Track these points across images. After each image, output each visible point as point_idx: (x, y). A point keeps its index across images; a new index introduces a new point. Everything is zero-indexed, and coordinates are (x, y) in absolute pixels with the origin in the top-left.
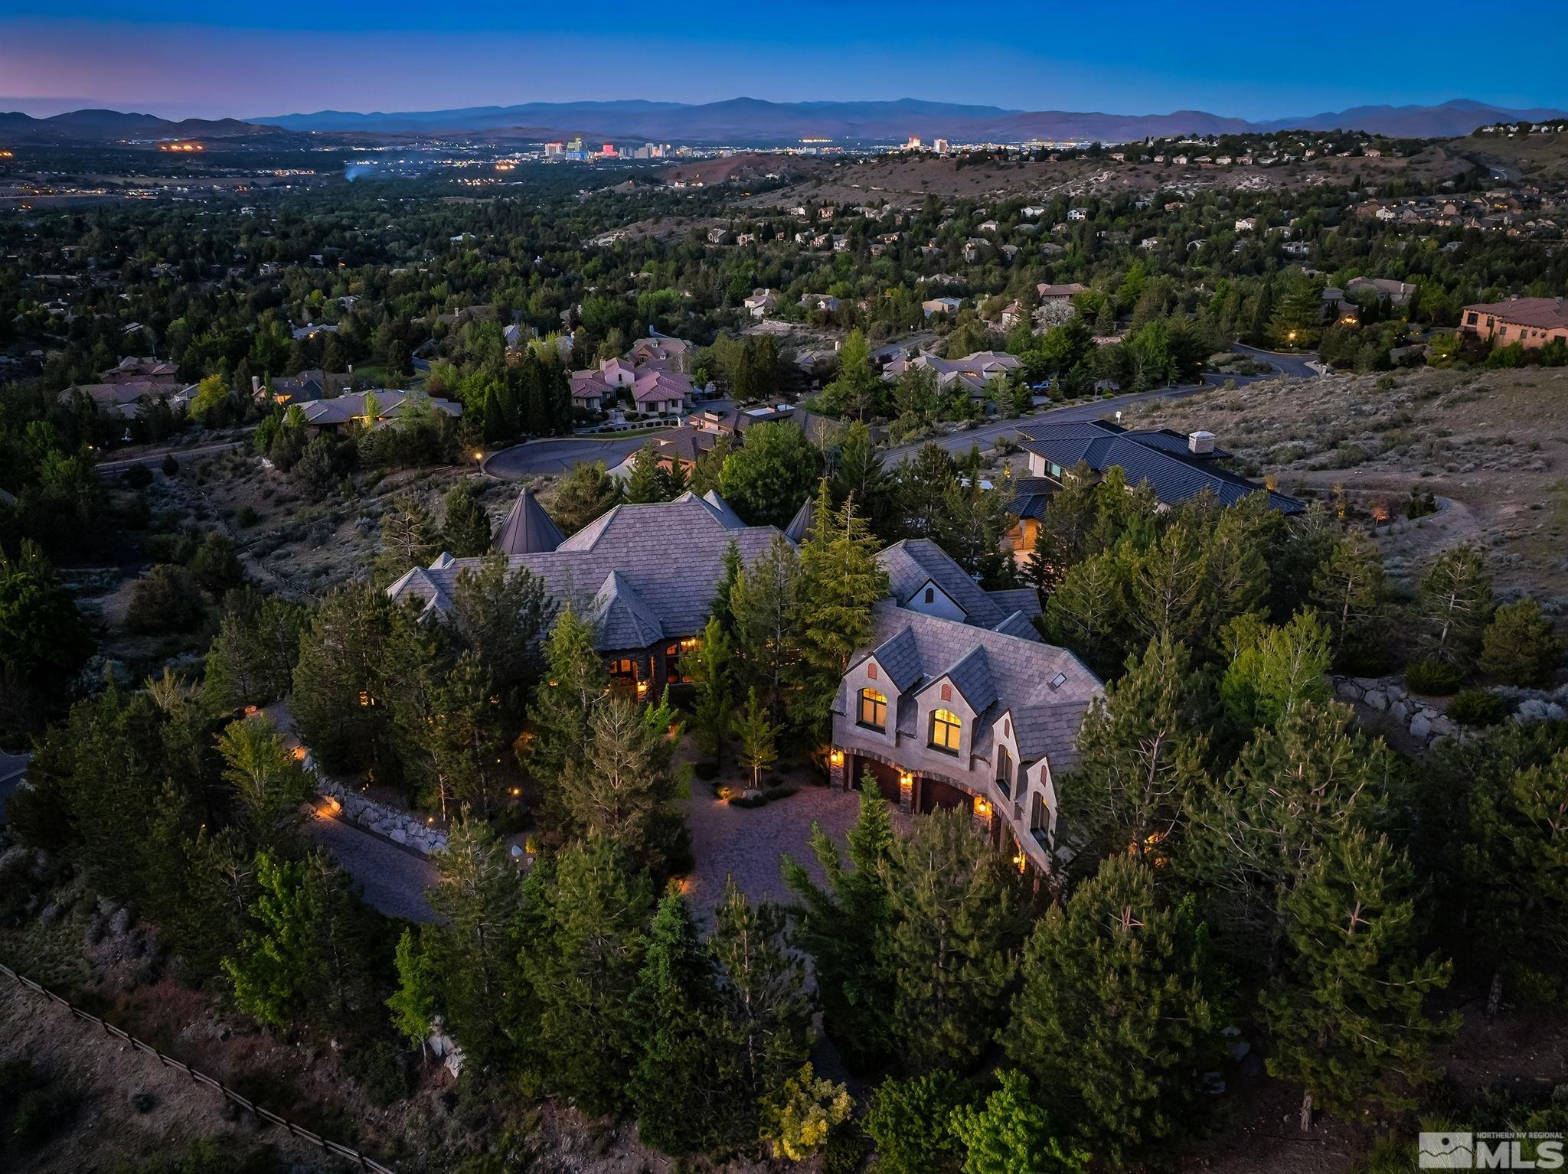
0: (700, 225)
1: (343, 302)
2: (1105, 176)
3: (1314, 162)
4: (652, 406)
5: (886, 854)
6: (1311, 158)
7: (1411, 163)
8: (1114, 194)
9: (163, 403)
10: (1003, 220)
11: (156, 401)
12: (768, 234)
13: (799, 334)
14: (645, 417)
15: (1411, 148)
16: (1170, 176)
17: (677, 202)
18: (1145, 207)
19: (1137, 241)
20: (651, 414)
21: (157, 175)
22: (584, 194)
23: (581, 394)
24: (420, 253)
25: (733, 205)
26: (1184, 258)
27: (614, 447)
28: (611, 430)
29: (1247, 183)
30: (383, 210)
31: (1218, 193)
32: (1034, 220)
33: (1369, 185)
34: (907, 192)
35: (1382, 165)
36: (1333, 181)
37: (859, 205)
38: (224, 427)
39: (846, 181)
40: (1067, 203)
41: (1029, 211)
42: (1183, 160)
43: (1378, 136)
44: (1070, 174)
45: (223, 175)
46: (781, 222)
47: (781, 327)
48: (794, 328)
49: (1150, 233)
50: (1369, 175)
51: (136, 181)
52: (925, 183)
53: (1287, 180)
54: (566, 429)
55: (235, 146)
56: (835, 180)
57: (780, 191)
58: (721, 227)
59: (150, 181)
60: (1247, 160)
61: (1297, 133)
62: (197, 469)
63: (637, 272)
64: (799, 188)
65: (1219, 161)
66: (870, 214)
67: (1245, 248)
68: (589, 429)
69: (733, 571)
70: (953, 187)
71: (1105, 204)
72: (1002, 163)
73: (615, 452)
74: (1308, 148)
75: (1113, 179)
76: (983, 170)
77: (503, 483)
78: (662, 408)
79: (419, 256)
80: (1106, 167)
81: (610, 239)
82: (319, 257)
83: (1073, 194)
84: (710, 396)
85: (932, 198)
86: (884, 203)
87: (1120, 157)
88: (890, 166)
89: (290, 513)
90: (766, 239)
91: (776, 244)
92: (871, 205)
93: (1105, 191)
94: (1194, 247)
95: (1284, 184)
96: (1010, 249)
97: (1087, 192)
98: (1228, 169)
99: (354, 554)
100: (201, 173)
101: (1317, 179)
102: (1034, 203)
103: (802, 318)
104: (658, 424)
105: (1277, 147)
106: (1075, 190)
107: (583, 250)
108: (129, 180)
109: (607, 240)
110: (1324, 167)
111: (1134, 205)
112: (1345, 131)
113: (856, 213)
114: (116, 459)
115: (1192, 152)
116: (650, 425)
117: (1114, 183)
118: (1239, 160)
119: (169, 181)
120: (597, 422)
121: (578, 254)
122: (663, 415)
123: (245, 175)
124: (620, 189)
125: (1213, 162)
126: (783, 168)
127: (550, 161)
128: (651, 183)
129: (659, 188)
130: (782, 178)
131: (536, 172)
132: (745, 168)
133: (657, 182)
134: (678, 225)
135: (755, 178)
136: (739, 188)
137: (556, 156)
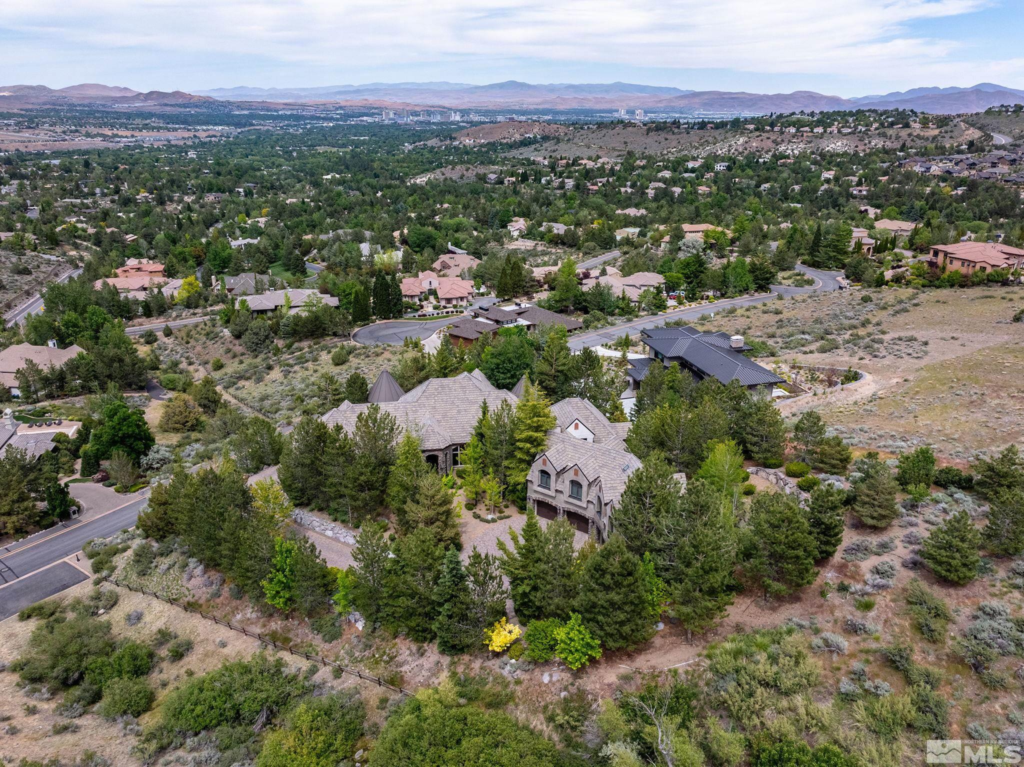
0: (482, 170)
1: (258, 222)
2: (741, 140)
3: (877, 132)
4: (449, 300)
5: (536, 536)
6: (876, 129)
7: (941, 132)
8: (746, 152)
9: (160, 292)
10: (674, 170)
11: (156, 291)
12: (524, 178)
13: (540, 248)
14: (445, 307)
15: (943, 121)
16: (783, 141)
17: (467, 153)
18: (765, 163)
19: (758, 186)
20: (448, 305)
21: (133, 129)
22: (408, 147)
23: (408, 293)
24: (304, 187)
25: (503, 155)
26: (786, 197)
27: (426, 326)
28: (425, 315)
29: (833, 145)
30: (280, 156)
31: (813, 153)
32: (693, 170)
33: (911, 148)
34: (614, 149)
35: (922, 134)
36: (889, 144)
37: (582, 159)
38: (196, 307)
39: (576, 140)
40: (716, 158)
41: (690, 165)
42: (793, 130)
43: (923, 113)
44: (719, 139)
45: (175, 130)
46: (532, 170)
47: (529, 244)
48: (537, 244)
49: (767, 180)
50: (912, 140)
51: (120, 133)
52: (625, 143)
53: (859, 143)
54: (399, 314)
55: (182, 110)
56: (569, 140)
57: (534, 146)
58: (495, 173)
59: (129, 133)
60: (834, 129)
61: (869, 111)
62: (183, 334)
63: (441, 204)
64: (545, 145)
65: (815, 130)
66: (590, 164)
67: (826, 190)
68: (412, 315)
69: (484, 413)
70: (644, 146)
71: (739, 160)
72: (676, 130)
73: (427, 329)
74: (875, 121)
75: (746, 142)
76: (663, 135)
77: (364, 348)
78: (454, 302)
79: (302, 190)
80: (742, 134)
81: (424, 179)
82: (241, 190)
83: (720, 152)
84: (482, 294)
85: (630, 154)
86: (599, 157)
87: (752, 127)
88: (604, 131)
89: (241, 362)
90: (523, 181)
91: (528, 186)
92: (590, 159)
93: (741, 150)
94: (793, 190)
95: (857, 147)
96: (677, 190)
97: (729, 151)
98: (821, 136)
99: (282, 388)
100: (161, 128)
101: (878, 143)
102: (694, 159)
103: (542, 239)
104: (452, 312)
105: (854, 121)
106: (721, 150)
107: (407, 187)
108: (115, 131)
109: (421, 180)
110: (884, 135)
111: (757, 161)
112: (901, 110)
113: (580, 165)
114: (134, 326)
115: (799, 124)
116: (447, 312)
117: (747, 146)
118: (829, 130)
119: (141, 133)
120: (417, 310)
121: (403, 190)
122: (455, 307)
123: (189, 130)
124: (430, 143)
125: (812, 132)
126: (535, 130)
127: (386, 122)
128: (451, 139)
129: (456, 143)
130: (535, 137)
131: (377, 130)
132: (511, 130)
133: (455, 138)
134: (467, 170)
135: (517, 137)
136: (507, 143)
137: (390, 119)
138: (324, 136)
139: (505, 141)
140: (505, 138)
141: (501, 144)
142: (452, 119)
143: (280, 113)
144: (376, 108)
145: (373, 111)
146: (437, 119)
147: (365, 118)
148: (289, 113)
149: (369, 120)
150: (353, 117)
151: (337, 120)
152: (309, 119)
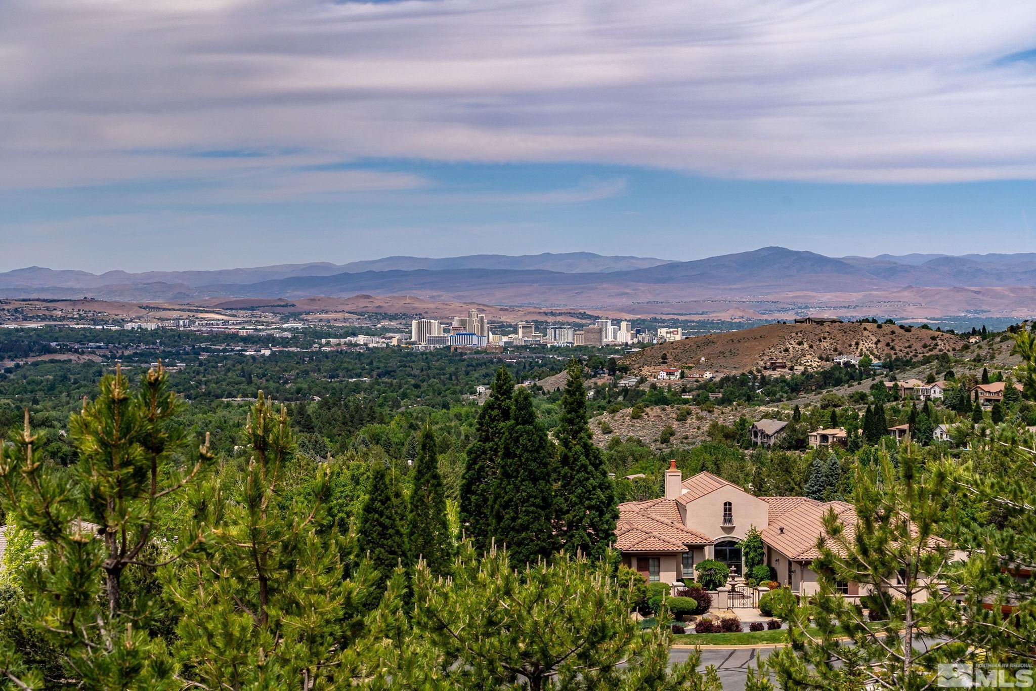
126: (864, 346)
127: (422, 346)
128: (612, 372)
129: (629, 382)
130: (865, 364)
131: (393, 363)
132: (792, 345)
133: (625, 369)
134: (682, 418)
135: (813, 363)
136: (782, 380)
137: (431, 341)
138: (243, 374)
139: (776, 374)
140: (774, 367)
141: (764, 381)
142: (609, 339)
143: (128, 326)
144: (393, 318)
145: (386, 323)
146: (567, 338)
147: (361, 339)
148: (152, 326)
149: (375, 342)
150: (328, 335)
151: (285, 342)
152: (207, 340)
